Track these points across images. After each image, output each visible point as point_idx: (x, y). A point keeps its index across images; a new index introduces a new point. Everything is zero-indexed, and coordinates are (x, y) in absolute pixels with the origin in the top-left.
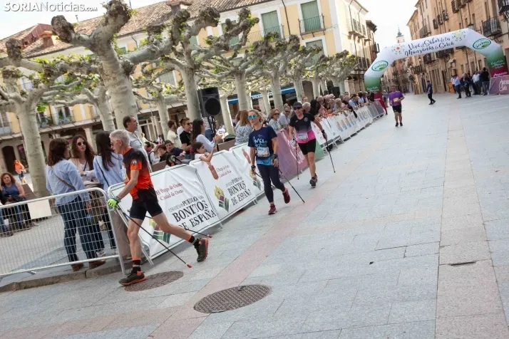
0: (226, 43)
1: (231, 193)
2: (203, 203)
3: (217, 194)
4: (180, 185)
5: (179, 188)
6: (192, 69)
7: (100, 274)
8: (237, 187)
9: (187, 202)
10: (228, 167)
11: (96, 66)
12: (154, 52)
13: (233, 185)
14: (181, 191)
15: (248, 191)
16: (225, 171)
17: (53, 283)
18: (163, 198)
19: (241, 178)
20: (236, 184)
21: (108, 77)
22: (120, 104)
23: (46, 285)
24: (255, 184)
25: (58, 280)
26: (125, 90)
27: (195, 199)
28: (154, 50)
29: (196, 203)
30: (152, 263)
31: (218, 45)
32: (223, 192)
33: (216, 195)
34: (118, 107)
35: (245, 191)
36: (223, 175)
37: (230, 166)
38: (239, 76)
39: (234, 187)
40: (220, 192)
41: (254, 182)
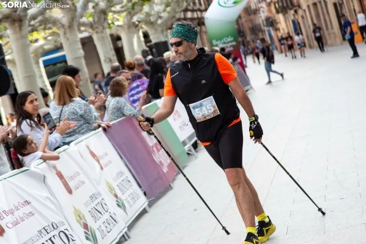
1: (95, 219)
2: (66, 232)
3: (78, 218)
4: (27, 202)
5: (27, 209)
8: (99, 209)
9: (43, 231)
10: (78, 174)
13: (93, 205)
14: (31, 214)
15: (113, 216)
16: (77, 180)
18: (10, 226)
19: (99, 194)
20: (96, 202)
24: (119, 205)
27: (54, 227)
29: (56, 232)
32: (84, 216)
33: (78, 221)
35: (111, 216)
36: (77, 188)
37: (80, 172)
38: (17, 24)
39: (95, 209)
40: (81, 216)
41: (117, 201)
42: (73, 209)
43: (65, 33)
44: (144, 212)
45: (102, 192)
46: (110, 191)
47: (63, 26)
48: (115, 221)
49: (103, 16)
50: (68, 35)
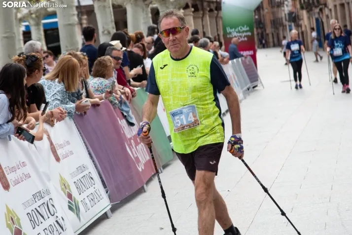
1: (34, 224)
3: (10, 222)
8: (43, 211)
10: (24, 164)
13: (36, 205)
15: (61, 221)
16: (19, 172)
19: (48, 192)
20: (42, 201)
24: (70, 208)
32: (18, 219)
33: (8, 226)
35: (57, 221)
36: (17, 182)
37: (27, 162)
39: (38, 211)
40: (15, 219)
41: (69, 202)
42: (5, 210)
44: (105, 217)
45: (52, 190)
46: (62, 189)
48: (62, 228)
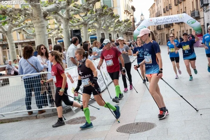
0: (88, 7)
6: (68, 19)
7: (44, 117)
11: (29, 12)
12: (58, 8)
17: (17, 121)
18: (75, 80)
21: (35, 18)
22: (40, 33)
23: (13, 122)
24: (106, 79)
25: (20, 119)
26: (43, 26)
28: (58, 7)
30: (74, 112)
31: (84, 8)
34: (39, 34)
38: (85, 26)
43: (97, 30)
47: (97, 28)
49: (108, 27)
50: (98, 31)
